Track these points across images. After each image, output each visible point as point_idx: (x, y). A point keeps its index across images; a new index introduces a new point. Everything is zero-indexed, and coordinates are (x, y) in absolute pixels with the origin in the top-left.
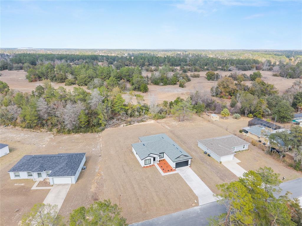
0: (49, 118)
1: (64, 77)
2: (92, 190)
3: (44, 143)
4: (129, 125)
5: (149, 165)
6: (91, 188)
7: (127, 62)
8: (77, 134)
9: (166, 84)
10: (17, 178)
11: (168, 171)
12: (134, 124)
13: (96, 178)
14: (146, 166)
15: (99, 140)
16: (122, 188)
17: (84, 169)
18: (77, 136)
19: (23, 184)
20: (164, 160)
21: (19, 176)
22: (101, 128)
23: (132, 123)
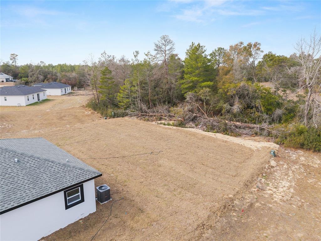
23: (189, 126)
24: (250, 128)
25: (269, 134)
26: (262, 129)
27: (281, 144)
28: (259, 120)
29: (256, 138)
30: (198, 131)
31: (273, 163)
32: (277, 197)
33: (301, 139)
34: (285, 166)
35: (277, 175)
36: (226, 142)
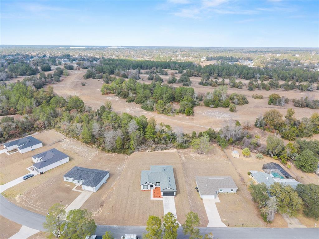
0: (99, 138)
1: (127, 94)
2: (102, 199)
3: (90, 157)
4: (153, 151)
5: (146, 190)
6: (103, 197)
7: (196, 72)
8: (113, 153)
9: (217, 106)
10: (67, 181)
11: (157, 197)
12: (158, 151)
13: (109, 191)
14: (144, 189)
15: (126, 161)
16: (120, 202)
17: (105, 183)
18: (113, 155)
19: (69, 186)
20: (159, 188)
21: (68, 180)
22: (132, 151)
23: (156, 150)
26: (171, 146)
29: (172, 149)
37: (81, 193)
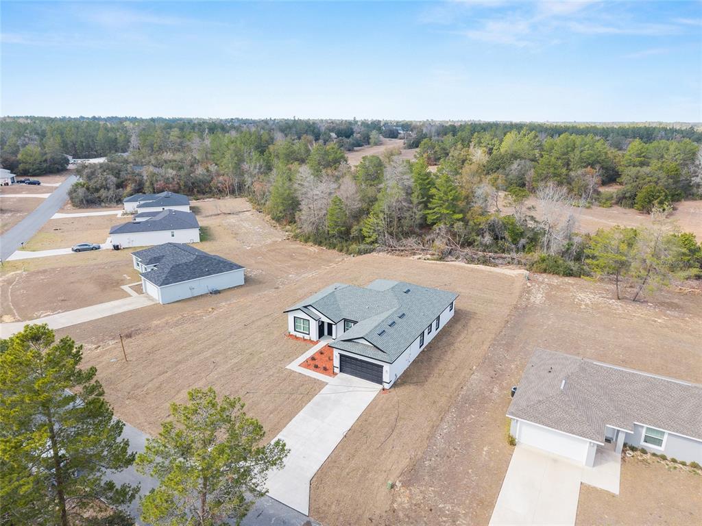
5: (302, 336)
11: (316, 367)
12: (454, 263)
13: (196, 312)
17: (213, 293)
19: (129, 278)
23: (449, 259)
24: (501, 258)
25: (519, 263)
26: (513, 259)
27: (530, 270)
28: (509, 251)
29: (509, 267)
30: (460, 264)
31: (529, 284)
32: (538, 302)
33: (544, 266)
34: (537, 286)
35: (534, 291)
36: (491, 272)
37: (130, 296)
